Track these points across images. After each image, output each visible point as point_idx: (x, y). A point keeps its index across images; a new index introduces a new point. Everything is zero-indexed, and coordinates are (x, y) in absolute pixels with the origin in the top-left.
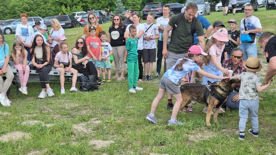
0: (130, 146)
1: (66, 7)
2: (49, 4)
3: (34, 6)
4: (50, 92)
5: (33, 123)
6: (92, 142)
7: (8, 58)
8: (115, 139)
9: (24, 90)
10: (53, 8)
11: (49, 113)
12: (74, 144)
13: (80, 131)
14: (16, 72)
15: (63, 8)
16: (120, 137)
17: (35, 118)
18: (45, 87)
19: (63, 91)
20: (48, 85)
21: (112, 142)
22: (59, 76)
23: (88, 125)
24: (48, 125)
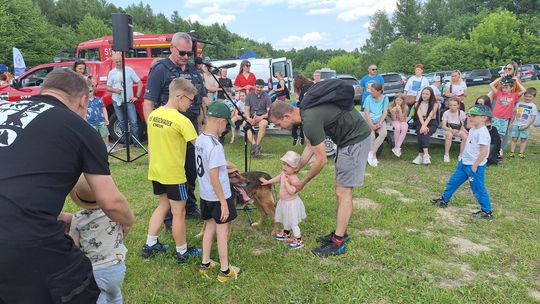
0: (514, 265)
1: (491, 60)
2: (470, 58)
3: (452, 60)
4: (426, 158)
5: (390, 192)
6: (454, 240)
7: (386, 112)
8: (493, 246)
9: (397, 151)
10: (475, 61)
11: (416, 184)
12: (428, 234)
13: (444, 218)
14: (391, 129)
15: (488, 61)
16: (503, 244)
17: (395, 187)
18: (422, 152)
19: (447, 159)
20: (426, 150)
21: (486, 249)
22: (444, 140)
23: (460, 212)
24: (405, 200)
